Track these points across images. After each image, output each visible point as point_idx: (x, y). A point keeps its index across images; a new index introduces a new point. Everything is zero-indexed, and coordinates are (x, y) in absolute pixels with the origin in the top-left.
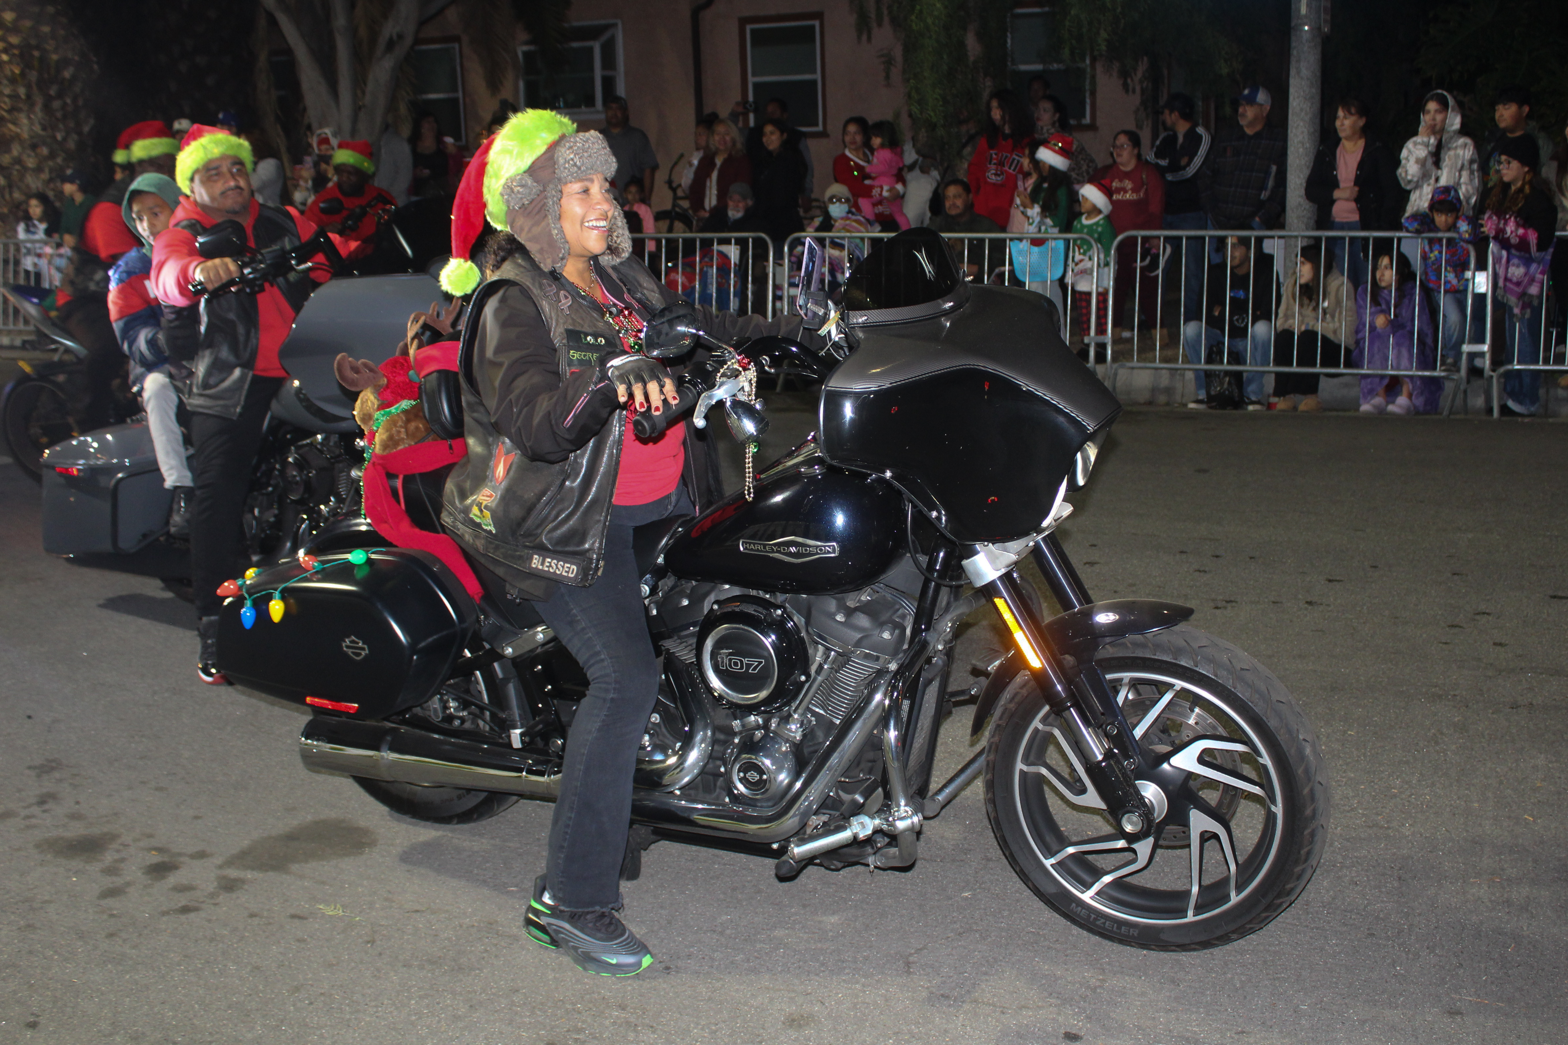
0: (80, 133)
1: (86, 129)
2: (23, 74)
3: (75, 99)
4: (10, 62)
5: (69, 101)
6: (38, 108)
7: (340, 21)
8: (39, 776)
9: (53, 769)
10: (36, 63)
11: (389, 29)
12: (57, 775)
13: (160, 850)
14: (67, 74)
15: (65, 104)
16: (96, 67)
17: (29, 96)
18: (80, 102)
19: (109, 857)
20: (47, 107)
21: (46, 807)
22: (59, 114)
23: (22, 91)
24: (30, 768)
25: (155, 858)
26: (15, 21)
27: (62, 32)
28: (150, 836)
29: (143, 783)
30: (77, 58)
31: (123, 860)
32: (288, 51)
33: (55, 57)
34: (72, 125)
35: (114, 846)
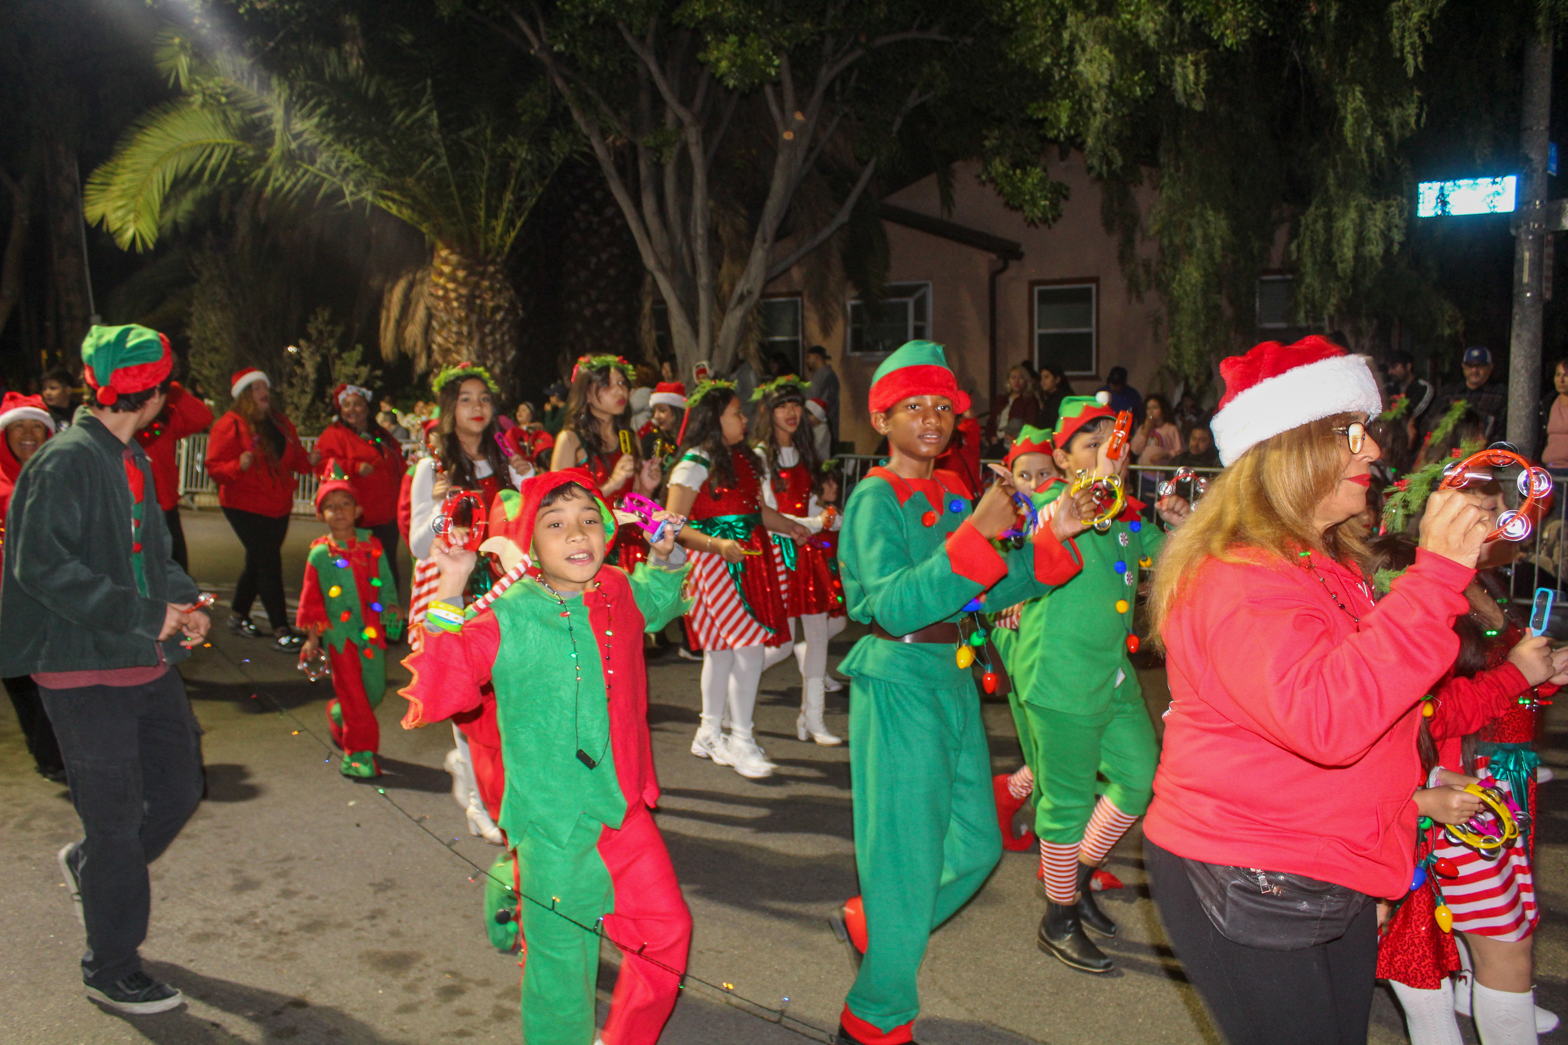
0: (504, 362)
1: (509, 358)
2: (467, 317)
3: (503, 336)
4: (459, 308)
5: (498, 336)
6: (475, 343)
7: (703, 279)
8: (375, 893)
9: (388, 888)
10: (477, 309)
11: (741, 287)
12: (390, 893)
13: (453, 974)
14: (499, 317)
15: (495, 340)
16: (520, 312)
17: (470, 334)
18: (506, 338)
19: (412, 974)
20: (482, 343)
21: (375, 922)
22: (490, 347)
23: (465, 329)
24: (372, 884)
25: (447, 980)
26: (466, 277)
27: (498, 286)
28: (449, 960)
29: (454, 909)
30: (507, 305)
31: (422, 979)
32: (663, 302)
33: (491, 304)
34: (498, 355)
35: (419, 965)
